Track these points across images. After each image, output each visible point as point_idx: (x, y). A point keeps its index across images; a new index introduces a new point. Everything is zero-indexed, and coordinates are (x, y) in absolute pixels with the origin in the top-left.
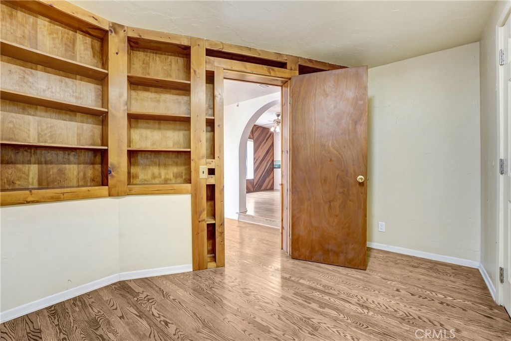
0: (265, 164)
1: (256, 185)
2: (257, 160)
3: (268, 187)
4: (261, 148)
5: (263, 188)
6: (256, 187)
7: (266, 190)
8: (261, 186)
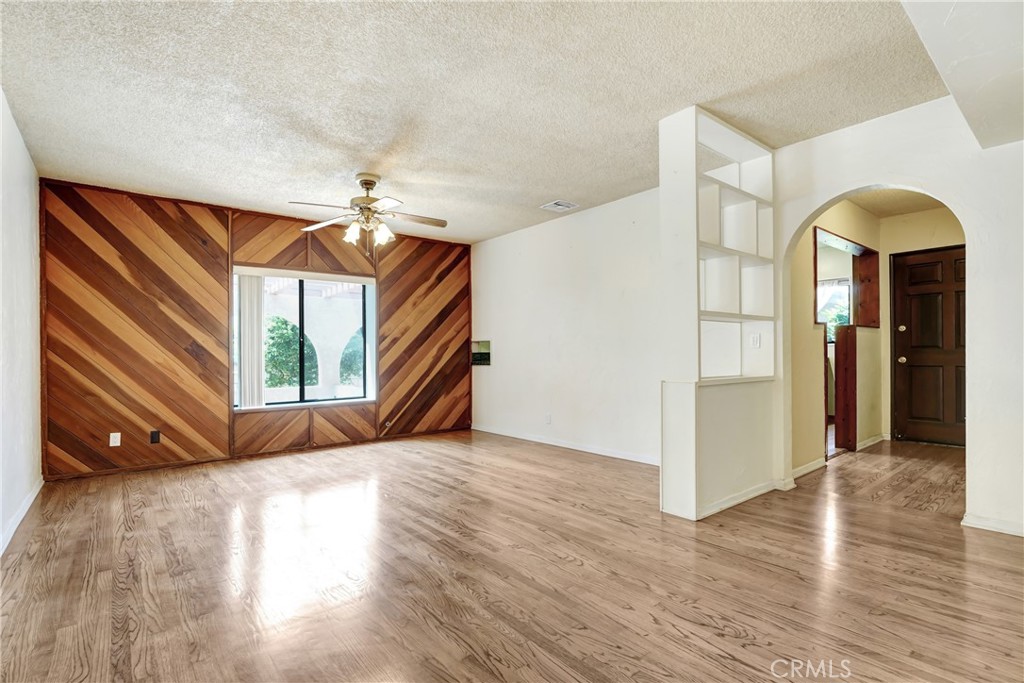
0: (434, 351)
1: (389, 418)
2: (395, 341)
3: (448, 424)
4: (415, 304)
5: (419, 427)
6: (389, 425)
7: (434, 432)
8: (415, 421)
